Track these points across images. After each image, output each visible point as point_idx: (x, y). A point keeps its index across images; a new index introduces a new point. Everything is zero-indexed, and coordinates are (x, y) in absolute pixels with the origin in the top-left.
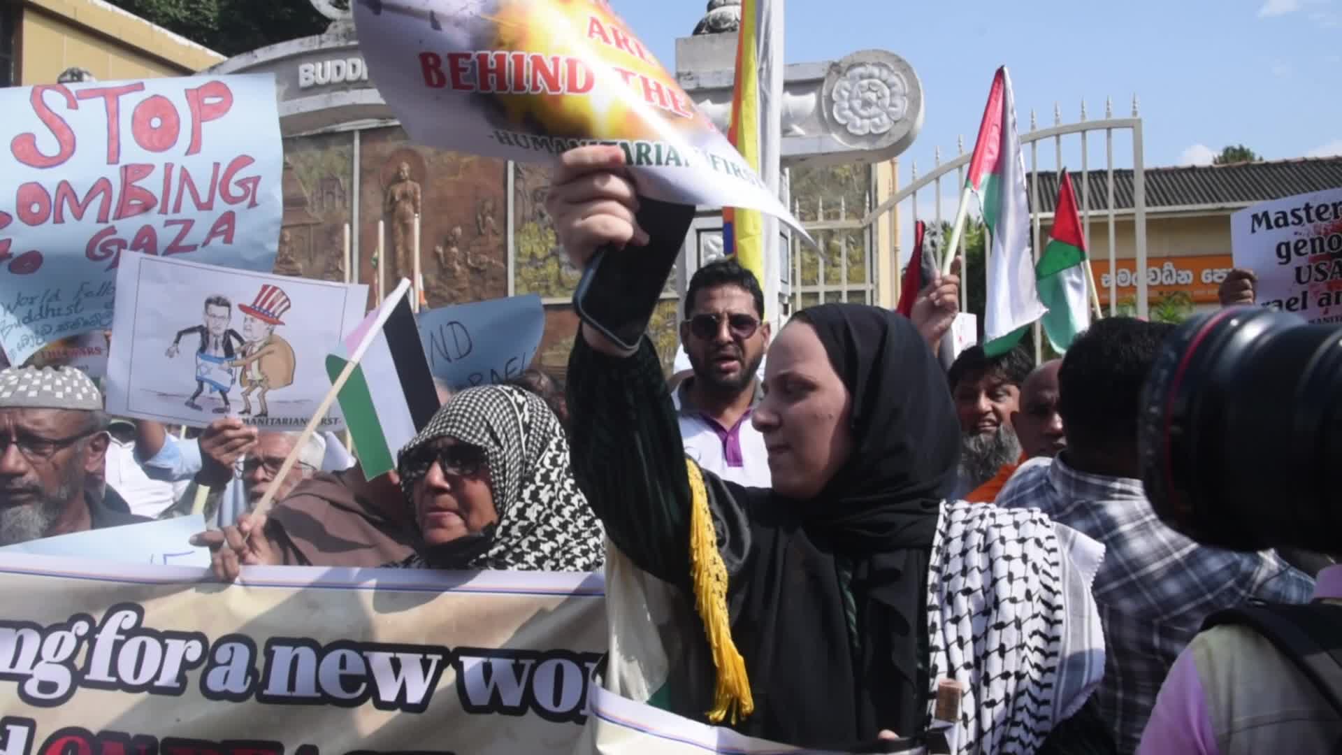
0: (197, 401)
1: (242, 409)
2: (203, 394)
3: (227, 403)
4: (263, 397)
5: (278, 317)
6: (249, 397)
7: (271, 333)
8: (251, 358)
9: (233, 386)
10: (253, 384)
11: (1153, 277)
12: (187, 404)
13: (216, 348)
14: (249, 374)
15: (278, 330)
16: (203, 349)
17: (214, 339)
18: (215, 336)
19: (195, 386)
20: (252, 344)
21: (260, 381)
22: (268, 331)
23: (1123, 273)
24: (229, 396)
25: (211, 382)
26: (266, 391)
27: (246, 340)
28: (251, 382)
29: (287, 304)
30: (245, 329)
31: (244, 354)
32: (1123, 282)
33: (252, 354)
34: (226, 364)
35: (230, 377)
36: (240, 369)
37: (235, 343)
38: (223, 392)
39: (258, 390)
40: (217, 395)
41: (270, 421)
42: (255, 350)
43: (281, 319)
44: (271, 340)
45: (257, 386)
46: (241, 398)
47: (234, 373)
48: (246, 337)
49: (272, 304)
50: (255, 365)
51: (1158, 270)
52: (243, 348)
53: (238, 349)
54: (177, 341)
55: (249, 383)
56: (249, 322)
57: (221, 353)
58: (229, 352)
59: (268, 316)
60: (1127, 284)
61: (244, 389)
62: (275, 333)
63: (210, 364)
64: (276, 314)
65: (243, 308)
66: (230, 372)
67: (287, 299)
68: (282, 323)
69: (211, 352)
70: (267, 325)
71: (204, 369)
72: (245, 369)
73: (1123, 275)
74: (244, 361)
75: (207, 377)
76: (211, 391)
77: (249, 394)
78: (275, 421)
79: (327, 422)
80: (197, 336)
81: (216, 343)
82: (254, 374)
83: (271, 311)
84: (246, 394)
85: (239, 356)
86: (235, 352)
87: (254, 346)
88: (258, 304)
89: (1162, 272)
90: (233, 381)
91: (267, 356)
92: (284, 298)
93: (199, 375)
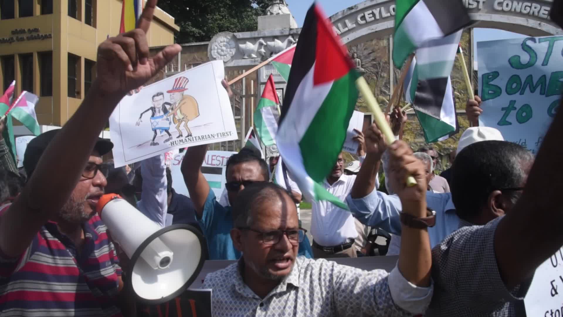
0: (155, 142)
1: (178, 135)
2: (157, 136)
3: (170, 135)
4: (187, 126)
5: (184, 88)
6: (179, 128)
7: (183, 95)
8: (176, 109)
9: (171, 126)
10: (180, 121)
12: (151, 145)
13: (159, 112)
14: (176, 117)
15: (186, 93)
16: (153, 116)
17: (158, 109)
18: (158, 108)
19: (153, 133)
20: (175, 103)
21: (183, 118)
22: (181, 95)
24: (170, 131)
25: (159, 128)
26: (187, 123)
27: (172, 103)
28: (179, 120)
29: (187, 81)
30: (171, 99)
31: (172, 109)
33: (176, 107)
34: (165, 117)
35: (168, 122)
36: (172, 116)
37: (168, 107)
38: (167, 131)
39: (183, 123)
40: (164, 133)
41: (194, 139)
42: (177, 105)
43: (186, 88)
44: (183, 98)
45: (182, 121)
46: (176, 130)
47: (169, 120)
48: (172, 102)
49: (181, 84)
50: (178, 112)
52: (171, 107)
53: (169, 109)
54: (141, 118)
55: (178, 121)
56: (172, 95)
57: (162, 113)
58: (165, 111)
59: (180, 89)
61: (176, 125)
62: (184, 94)
63: (157, 120)
64: (183, 87)
65: (169, 92)
66: (167, 119)
67: (187, 79)
68: (187, 89)
69: (157, 115)
70: (181, 93)
71: (155, 124)
72: (174, 115)
74: (173, 112)
75: (157, 127)
76: (161, 132)
77: (179, 127)
78: (197, 138)
79: (226, 134)
80: (150, 111)
81: (159, 111)
82: (179, 116)
83: (181, 87)
84: (178, 127)
85: (170, 111)
86: (168, 110)
87: (176, 103)
88: (175, 87)
90: (170, 123)
91: (183, 105)
92: (185, 79)
93: (153, 127)
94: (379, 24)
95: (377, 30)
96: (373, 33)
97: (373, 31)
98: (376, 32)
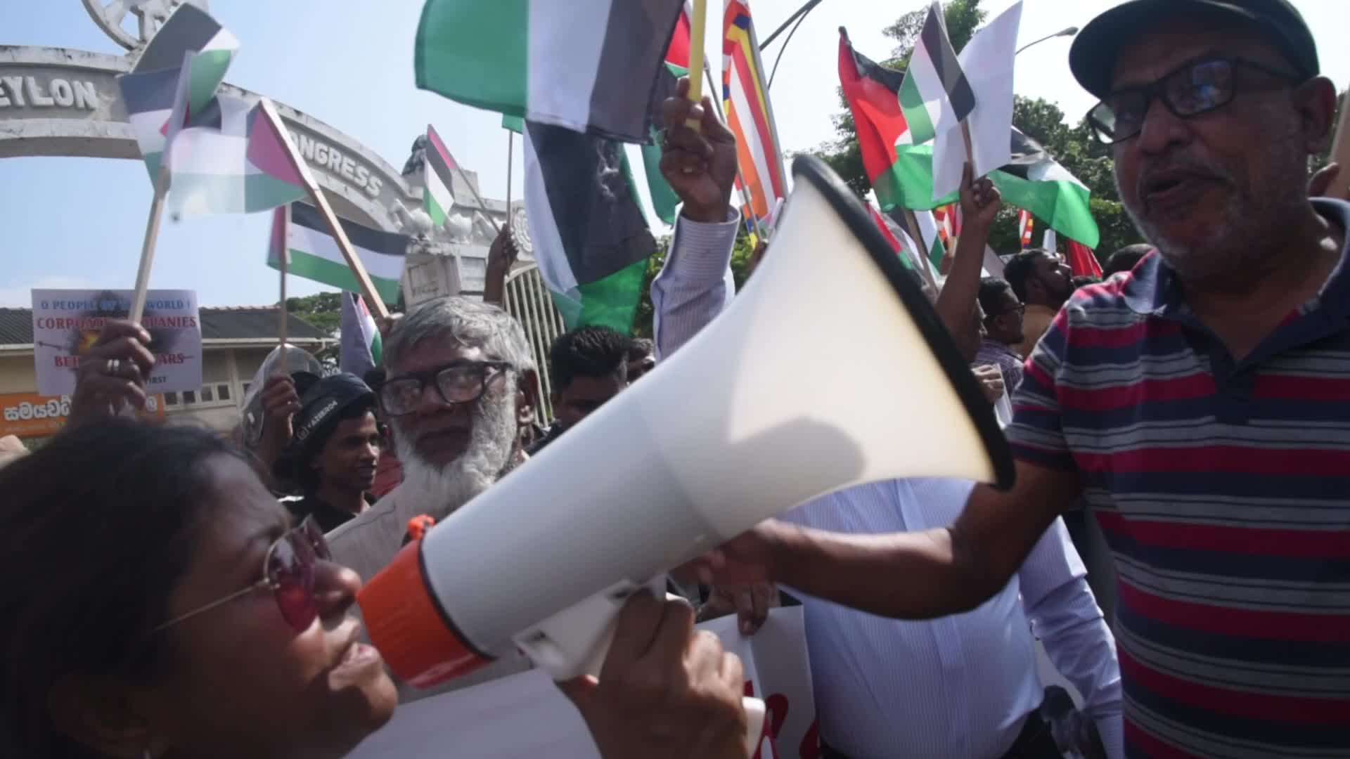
11: (53, 408)
23: (25, 406)
32: (26, 415)
51: (56, 403)
60: (30, 416)
73: (25, 408)
89: (61, 404)
94: (29, 122)
95: (24, 135)
96: (13, 140)
97: (11, 136)
98: (22, 139)
